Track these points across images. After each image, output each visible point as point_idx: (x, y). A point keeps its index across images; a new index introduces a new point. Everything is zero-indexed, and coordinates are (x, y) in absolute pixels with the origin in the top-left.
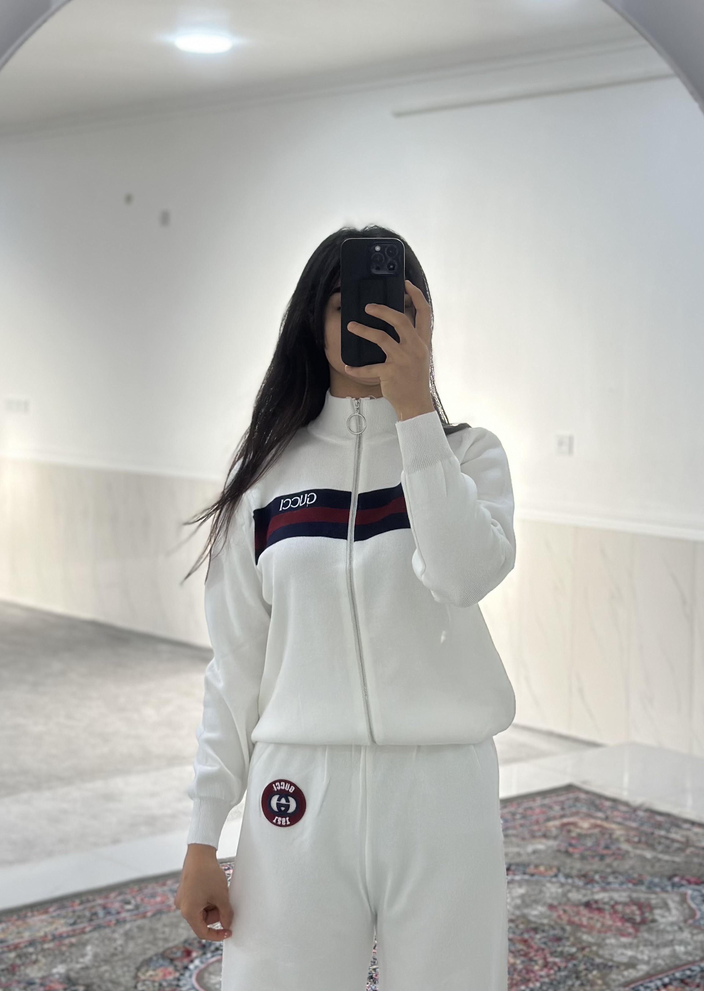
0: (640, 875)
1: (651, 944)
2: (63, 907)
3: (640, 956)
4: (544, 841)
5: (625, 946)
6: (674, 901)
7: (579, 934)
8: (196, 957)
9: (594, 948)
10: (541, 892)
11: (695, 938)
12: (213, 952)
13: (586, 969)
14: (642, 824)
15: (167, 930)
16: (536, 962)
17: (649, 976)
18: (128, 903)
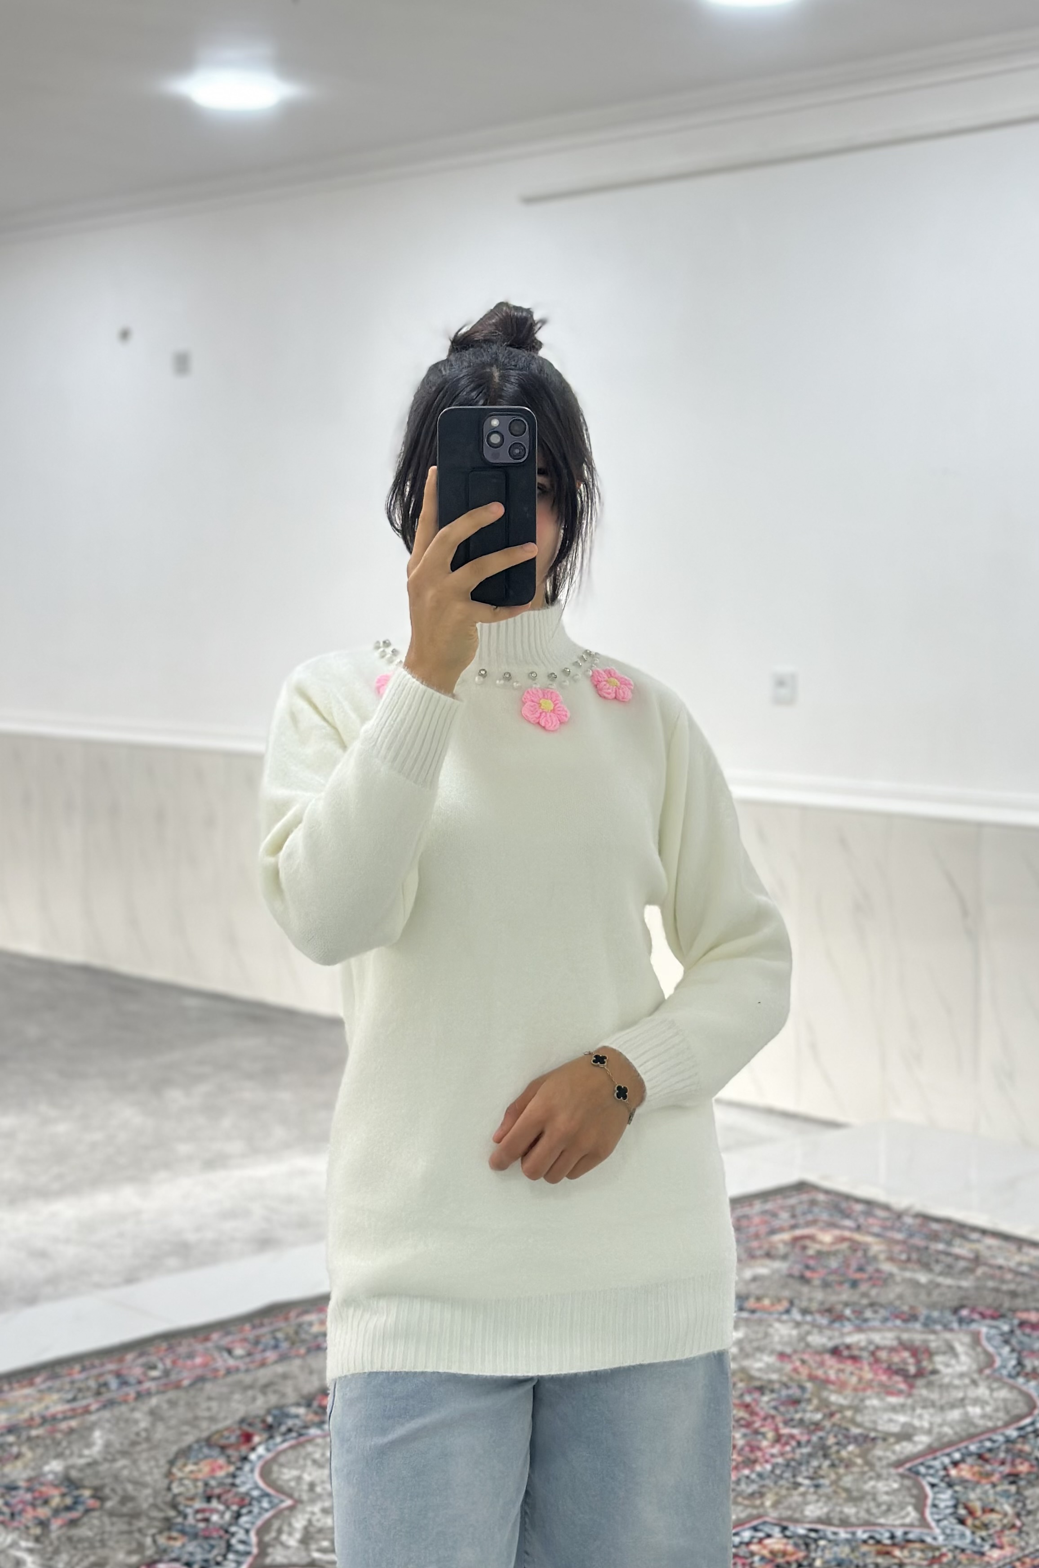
0: (912, 1308)
1: (933, 1404)
2: (54, 1376)
3: (917, 1423)
4: (768, 1262)
5: (894, 1409)
6: (962, 1344)
7: (825, 1394)
8: (260, 1444)
9: (849, 1414)
10: (766, 1335)
11: (996, 1394)
12: (284, 1434)
13: (838, 1444)
14: (911, 1235)
15: (214, 1405)
16: (764, 1435)
17: (931, 1451)
18: (154, 1367)
